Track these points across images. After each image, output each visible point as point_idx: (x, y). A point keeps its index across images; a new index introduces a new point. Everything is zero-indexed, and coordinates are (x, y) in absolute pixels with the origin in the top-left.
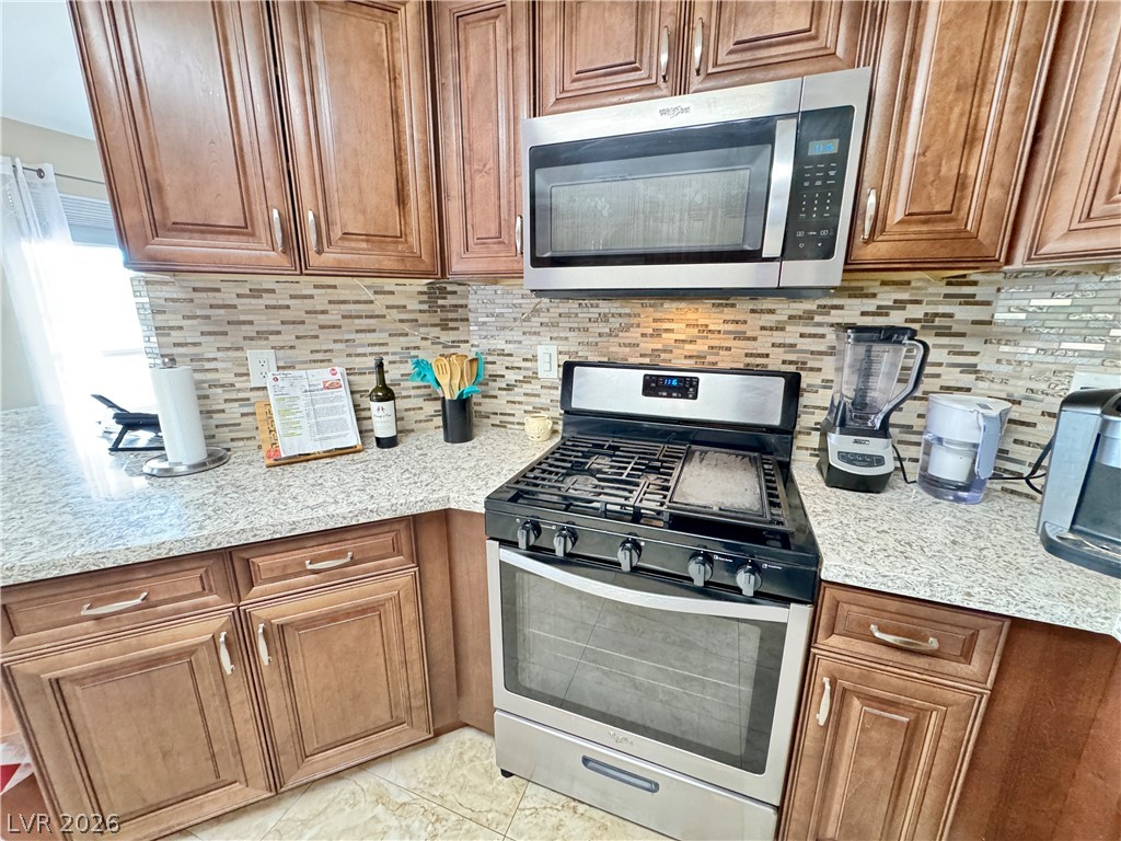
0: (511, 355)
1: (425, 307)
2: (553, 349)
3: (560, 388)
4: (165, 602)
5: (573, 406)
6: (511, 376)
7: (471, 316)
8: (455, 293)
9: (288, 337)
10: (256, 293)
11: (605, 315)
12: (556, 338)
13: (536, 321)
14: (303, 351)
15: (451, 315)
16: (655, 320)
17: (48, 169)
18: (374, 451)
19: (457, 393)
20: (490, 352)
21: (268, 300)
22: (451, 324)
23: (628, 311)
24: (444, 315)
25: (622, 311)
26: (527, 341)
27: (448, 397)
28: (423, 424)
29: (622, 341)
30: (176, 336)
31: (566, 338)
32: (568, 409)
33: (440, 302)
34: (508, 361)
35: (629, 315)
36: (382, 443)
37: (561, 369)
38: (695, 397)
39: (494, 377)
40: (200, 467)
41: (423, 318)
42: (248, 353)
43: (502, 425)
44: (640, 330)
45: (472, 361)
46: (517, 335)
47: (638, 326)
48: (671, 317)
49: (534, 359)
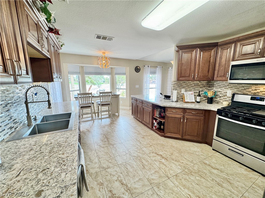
0: (222, 92)
1: (207, 84)
2: (231, 91)
3: (231, 98)
4: (178, 112)
5: (234, 100)
6: (221, 95)
7: (214, 86)
8: (212, 82)
9: (187, 88)
10: (184, 82)
11: (243, 86)
12: (231, 90)
13: (228, 87)
14: (188, 89)
15: (211, 85)
16: (255, 88)
17: (149, 66)
18: (196, 103)
19: (211, 97)
20: (217, 91)
21: (186, 83)
22: (210, 87)
23: (249, 86)
24: (210, 85)
25: (248, 86)
26: (225, 90)
27: (209, 97)
28: (203, 101)
29: (247, 91)
30: (175, 87)
31: (234, 90)
32: (233, 101)
33: (209, 83)
34: (221, 93)
35: (249, 87)
36: (197, 102)
37: (232, 95)
38: (264, 101)
39: (217, 95)
40: (176, 101)
41: (206, 86)
42: (182, 89)
43: (218, 103)
44: (251, 89)
45: (214, 92)
46: (223, 89)
47: (251, 88)
48: (260, 87)
49: (226, 93)
